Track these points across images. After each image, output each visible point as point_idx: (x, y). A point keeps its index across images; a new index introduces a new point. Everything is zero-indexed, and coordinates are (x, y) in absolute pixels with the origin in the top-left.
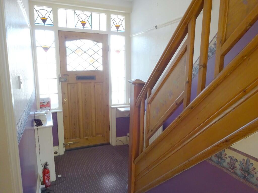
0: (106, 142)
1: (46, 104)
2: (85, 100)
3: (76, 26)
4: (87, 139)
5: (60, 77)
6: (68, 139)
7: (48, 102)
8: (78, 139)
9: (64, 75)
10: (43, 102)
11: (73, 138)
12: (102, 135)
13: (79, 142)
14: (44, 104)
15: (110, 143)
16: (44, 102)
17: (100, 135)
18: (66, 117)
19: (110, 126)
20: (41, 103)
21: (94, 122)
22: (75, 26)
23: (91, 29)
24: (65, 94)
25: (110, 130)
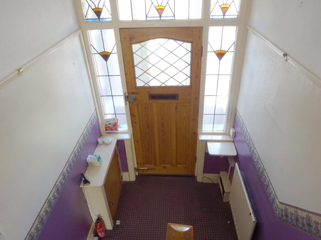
0: (190, 174)
1: (112, 126)
2: (162, 125)
3: (148, 16)
4: (165, 167)
5: (127, 95)
6: (141, 164)
7: (114, 123)
8: (153, 165)
9: (132, 92)
10: (108, 123)
11: (147, 164)
12: (185, 166)
13: (154, 169)
14: (110, 126)
15: (196, 175)
16: (110, 124)
17: (181, 166)
18: (137, 142)
19: (196, 157)
20: (106, 125)
21: (174, 150)
22: (146, 17)
23: (173, 18)
24: (134, 116)
25: (196, 162)
